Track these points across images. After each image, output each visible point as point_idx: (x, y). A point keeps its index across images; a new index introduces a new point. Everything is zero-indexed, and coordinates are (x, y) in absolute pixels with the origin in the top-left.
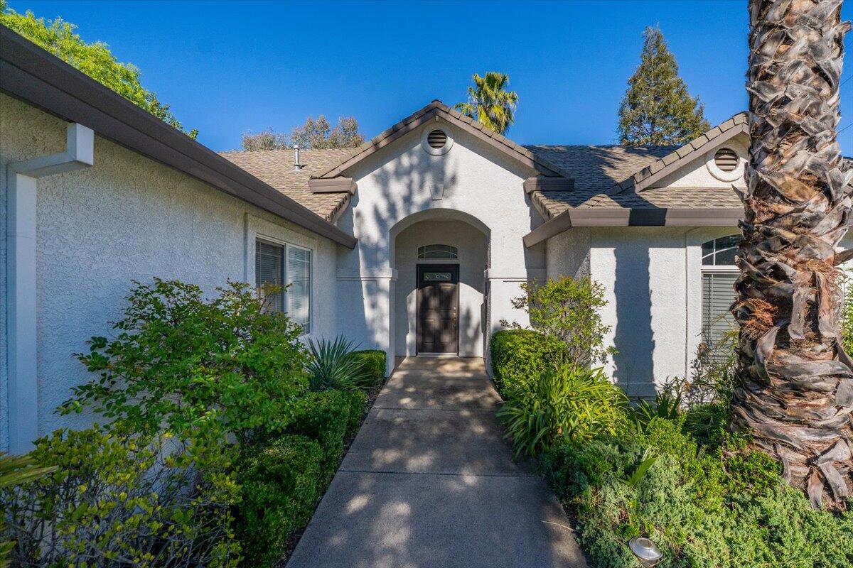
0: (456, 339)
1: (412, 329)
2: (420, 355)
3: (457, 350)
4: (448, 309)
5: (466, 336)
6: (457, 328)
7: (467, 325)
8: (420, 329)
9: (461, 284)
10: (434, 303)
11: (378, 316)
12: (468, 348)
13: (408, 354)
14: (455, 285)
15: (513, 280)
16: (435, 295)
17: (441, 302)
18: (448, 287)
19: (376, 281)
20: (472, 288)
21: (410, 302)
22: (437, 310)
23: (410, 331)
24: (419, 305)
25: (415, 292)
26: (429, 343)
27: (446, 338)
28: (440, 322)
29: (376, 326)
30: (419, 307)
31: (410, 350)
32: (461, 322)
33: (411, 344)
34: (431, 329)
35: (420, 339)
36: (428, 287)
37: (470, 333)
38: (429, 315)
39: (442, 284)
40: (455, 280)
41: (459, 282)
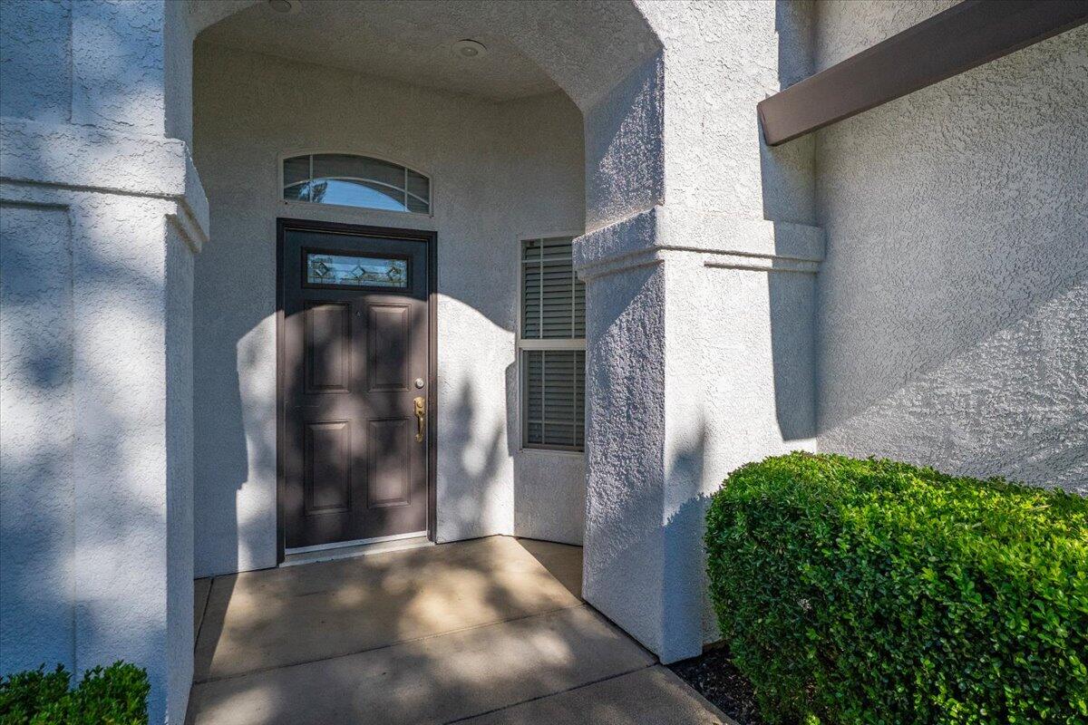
0: (428, 482)
1: (262, 464)
2: (295, 558)
3: (430, 522)
4: (395, 386)
5: (461, 471)
6: (430, 445)
7: (463, 435)
8: (295, 462)
9: (441, 298)
10: (346, 362)
11: (77, 439)
12: (466, 508)
13: (243, 563)
14: (421, 303)
15: (744, 261)
16: (348, 334)
17: (372, 362)
18: (398, 308)
19: (64, 208)
20: (477, 315)
21: (253, 359)
22: (360, 389)
23: (251, 474)
24: (289, 372)
25: (271, 323)
26: (328, 508)
27: (391, 486)
28: (368, 428)
29: (68, 496)
30: (288, 382)
31: (254, 547)
32: (444, 425)
33: (257, 523)
34: (337, 460)
35: (295, 498)
36: (323, 308)
37: (474, 459)
38: (329, 406)
39: (374, 298)
40: (423, 284)
41: (436, 292)
